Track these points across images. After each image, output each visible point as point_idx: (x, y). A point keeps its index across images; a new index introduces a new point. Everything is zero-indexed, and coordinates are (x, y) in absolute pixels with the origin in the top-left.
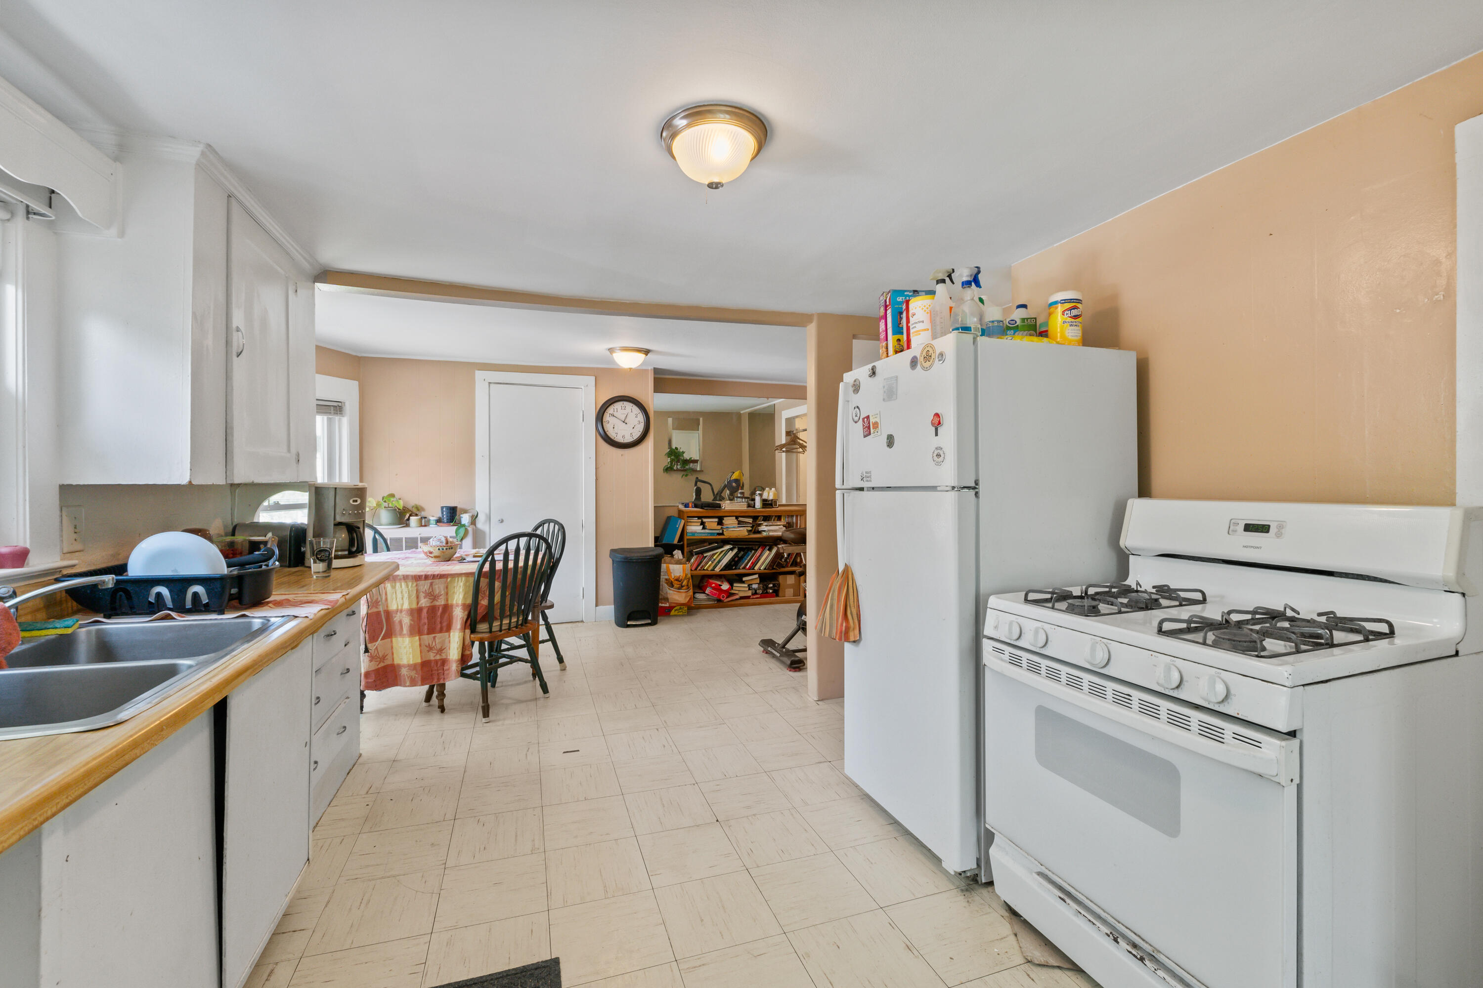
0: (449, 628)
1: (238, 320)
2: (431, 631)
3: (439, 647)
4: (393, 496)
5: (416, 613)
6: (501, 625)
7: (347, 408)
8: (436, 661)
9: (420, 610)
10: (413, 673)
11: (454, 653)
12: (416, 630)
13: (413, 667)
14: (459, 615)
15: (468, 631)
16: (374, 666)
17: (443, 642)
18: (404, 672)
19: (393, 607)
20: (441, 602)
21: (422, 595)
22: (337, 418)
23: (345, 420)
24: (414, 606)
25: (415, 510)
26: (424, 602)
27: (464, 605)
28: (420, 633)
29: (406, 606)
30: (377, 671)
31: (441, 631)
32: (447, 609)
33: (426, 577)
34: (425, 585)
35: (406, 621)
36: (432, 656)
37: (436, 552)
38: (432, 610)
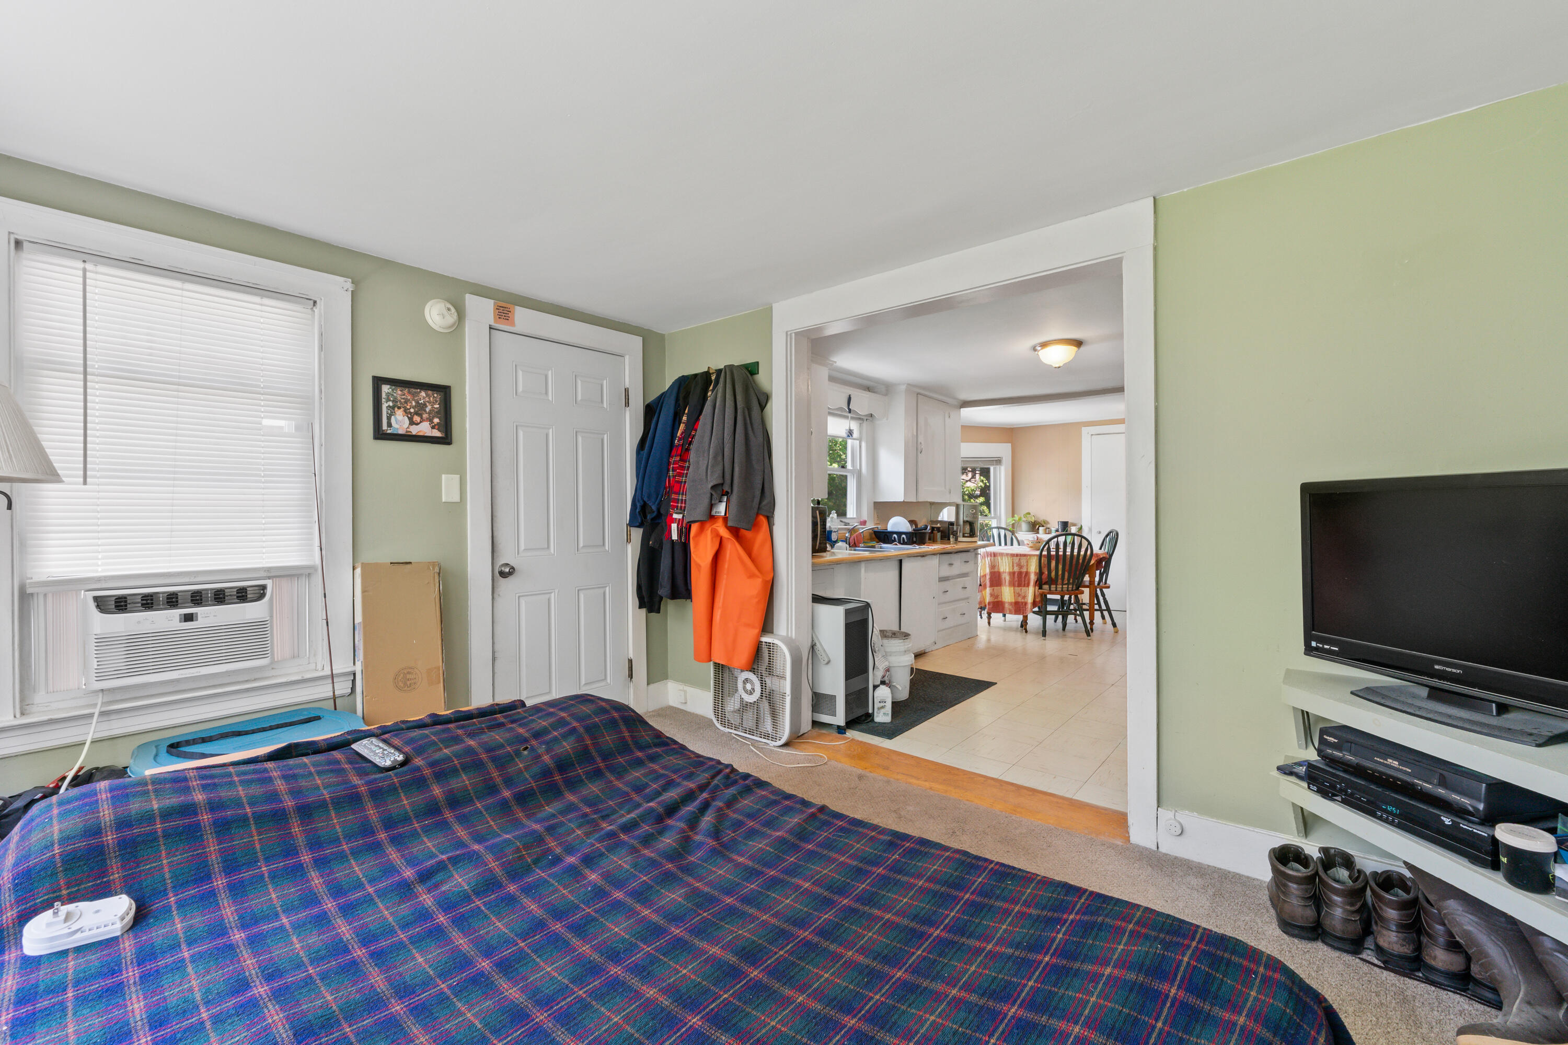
0: (1028, 585)
1: (921, 439)
2: (1019, 585)
3: (1023, 595)
4: (1029, 514)
5: (1012, 574)
6: (1056, 588)
7: (1004, 461)
8: (1022, 603)
9: (1014, 573)
10: (1010, 607)
11: (1030, 599)
12: (1012, 584)
13: (1011, 604)
14: (1033, 578)
15: (1037, 588)
16: (992, 600)
17: (1025, 592)
18: (1007, 605)
19: (1002, 570)
20: (1024, 570)
21: (1015, 565)
22: (998, 467)
23: (1003, 468)
24: (1011, 570)
25: (1043, 524)
26: (1016, 569)
27: (1035, 572)
28: (1014, 586)
29: (1007, 570)
30: (994, 603)
31: (1024, 586)
32: (1027, 574)
33: (1017, 555)
34: (1016, 560)
35: (1008, 578)
36: (1020, 600)
37: (1031, 545)
38: (1020, 573)
